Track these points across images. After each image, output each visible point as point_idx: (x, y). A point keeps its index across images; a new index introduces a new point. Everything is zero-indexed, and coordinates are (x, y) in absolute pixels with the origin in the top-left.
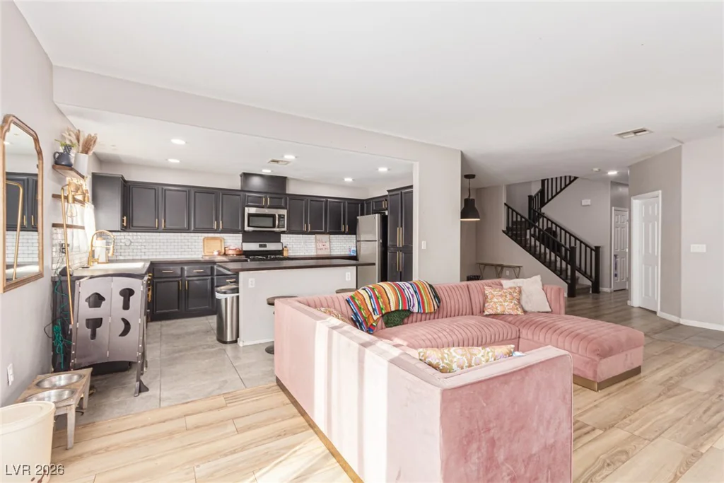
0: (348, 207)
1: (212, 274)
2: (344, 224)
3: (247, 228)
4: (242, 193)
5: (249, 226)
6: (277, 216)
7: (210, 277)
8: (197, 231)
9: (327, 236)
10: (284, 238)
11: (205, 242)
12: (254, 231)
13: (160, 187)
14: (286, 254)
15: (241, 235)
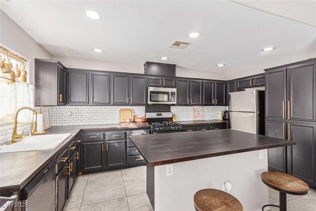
0: (217, 86)
1: (126, 138)
2: (214, 98)
3: (149, 102)
4: (145, 77)
5: (151, 101)
6: (170, 93)
7: (124, 140)
8: (115, 104)
9: (200, 107)
10: (173, 109)
11: (121, 112)
12: (154, 104)
13: (90, 73)
14: (174, 120)
15: (145, 107)
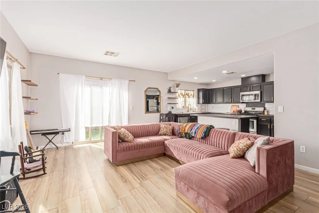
4: (240, 87)
5: (242, 100)
11: (232, 107)
14: (266, 113)
15: (245, 104)
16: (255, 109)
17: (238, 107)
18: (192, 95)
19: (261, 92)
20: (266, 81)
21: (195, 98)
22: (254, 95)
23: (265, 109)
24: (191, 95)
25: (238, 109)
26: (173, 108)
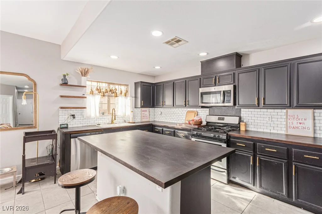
1: (174, 136)
4: (199, 78)
5: (202, 103)
11: (187, 114)
14: (243, 128)
15: (208, 109)
16: (223, 119)
17: (197, 115)
18: (124, 92)
19: (235, 87)
20: (242, 67)
21: (129, 98)
22: (222, 92)
23: (240, 120)
24: (121, 93)
25: (196, 118)
26: (74, 118)
